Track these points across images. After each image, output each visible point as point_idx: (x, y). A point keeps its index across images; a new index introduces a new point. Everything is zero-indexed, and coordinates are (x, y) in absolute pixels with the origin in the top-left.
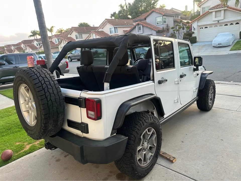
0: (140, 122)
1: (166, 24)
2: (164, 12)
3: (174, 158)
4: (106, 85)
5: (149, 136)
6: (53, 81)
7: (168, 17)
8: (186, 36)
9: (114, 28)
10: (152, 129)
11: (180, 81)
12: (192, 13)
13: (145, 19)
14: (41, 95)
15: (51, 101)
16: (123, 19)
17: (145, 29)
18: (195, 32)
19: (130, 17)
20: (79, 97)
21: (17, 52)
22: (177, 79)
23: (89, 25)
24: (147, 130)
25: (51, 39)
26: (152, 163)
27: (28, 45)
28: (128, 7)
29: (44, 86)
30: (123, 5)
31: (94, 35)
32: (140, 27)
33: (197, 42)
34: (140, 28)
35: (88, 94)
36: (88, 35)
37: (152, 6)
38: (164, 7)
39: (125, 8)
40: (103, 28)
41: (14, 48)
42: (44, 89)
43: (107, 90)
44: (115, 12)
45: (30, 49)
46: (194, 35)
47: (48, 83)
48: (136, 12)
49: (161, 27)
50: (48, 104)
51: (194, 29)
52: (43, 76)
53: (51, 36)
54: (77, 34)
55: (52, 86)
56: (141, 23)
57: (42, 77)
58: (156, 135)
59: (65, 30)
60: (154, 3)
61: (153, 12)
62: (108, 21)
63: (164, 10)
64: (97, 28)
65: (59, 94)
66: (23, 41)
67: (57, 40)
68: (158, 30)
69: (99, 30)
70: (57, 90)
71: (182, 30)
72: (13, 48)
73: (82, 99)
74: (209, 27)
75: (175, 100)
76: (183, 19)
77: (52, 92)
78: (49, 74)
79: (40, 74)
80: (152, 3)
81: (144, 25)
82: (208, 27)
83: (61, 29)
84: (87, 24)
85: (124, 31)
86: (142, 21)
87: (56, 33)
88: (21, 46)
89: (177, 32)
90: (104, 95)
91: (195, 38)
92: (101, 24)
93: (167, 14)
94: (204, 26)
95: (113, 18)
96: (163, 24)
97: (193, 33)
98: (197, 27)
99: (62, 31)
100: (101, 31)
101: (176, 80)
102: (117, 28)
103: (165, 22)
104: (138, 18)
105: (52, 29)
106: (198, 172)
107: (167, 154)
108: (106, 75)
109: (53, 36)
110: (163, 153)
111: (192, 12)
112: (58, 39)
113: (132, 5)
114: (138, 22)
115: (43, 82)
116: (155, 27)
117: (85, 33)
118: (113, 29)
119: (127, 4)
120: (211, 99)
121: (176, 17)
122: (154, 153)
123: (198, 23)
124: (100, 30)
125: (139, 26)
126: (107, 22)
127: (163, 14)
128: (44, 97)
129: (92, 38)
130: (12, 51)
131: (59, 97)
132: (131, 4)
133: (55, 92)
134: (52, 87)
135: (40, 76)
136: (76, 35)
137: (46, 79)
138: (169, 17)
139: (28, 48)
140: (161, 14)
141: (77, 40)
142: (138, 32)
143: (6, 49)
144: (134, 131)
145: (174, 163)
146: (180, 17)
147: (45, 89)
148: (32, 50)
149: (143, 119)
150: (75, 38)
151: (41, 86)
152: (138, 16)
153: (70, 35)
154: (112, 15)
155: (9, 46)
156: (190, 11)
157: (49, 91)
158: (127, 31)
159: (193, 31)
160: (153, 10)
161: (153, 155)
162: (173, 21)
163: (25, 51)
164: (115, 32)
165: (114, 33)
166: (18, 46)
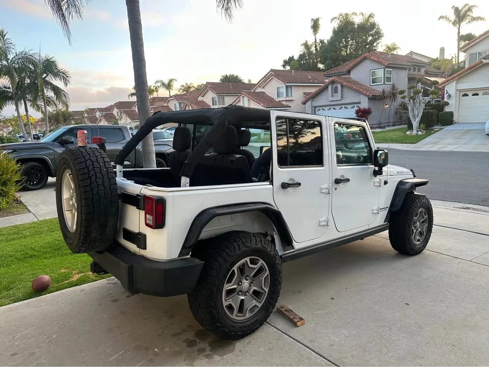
0: (234, 244)
1: (391, 83)
2: (388, 61)
3: (301, 319)
4: (185, 180)
5: (254, 271)
6: (106, 168)
7: (395, 70)
8: (430, 109)
9: (285, 88)
10: (259, 260)
11: (336, 189)
12: (454, 63)
13: (349, 72)
14: (85, 185)
15: (98, 195)
16: (307, 70)
17: (345, 91)
18: (452, 102)
19: (321, 66)
20: (138, 193)
21: (104, 123)
22: (327, 184)
23: (241, 80)
24: (248, 259)
25: (168, 103)
26: (255, 319)
27: (125, 112)
28: (318, 48)
29: (92, 173)
30: (309, 43)
31: (246, 99)
32: (337, 87)
33: (455, 123)
34: (336, 91)
35: (149, 190)
36: (236, 98)
37: (367, 47)
38: (395, 49)
39: (313, 49)
40: (264, 87)
41: (100, 115)
42: (90, 178)
43: (185, 186)
44: (293, 57)
45: (128, 119)
46: (447, 109)
47: (97, 170)
48: (334, 57)
49: (379, 89)
50: (92, 199)
51: (449, 96)
52: (94, 159)
53: (169, 96)
54: (215, 96)
55: (104, 175)
56: (339, 81)
57: (91, 160)
58: (268, 273)
59: (196, 86)
60: (372, 42)
61: (365, 59)
62: (275, 74)
63: (389, 56)
64: (254, 85)
65: (111, 187)
66: (117, 103)
67: (178, 105)
68: (372, 96)
69: (256, 91)
70: (110, 182)
71: (421, 98)
72: (98, 114)
73: (140, 196)
74: (483, 95)
75: (320, 221)
76: (432, 74)
77: (102, 184)
78: (103, 158)
79: (90, 157)
80: (369, 41)
81: (344, 84)
82: (480, 93)
83: (188, 84)
84: (237, 77)
85: (304, 93)
86: (342, 76)
87: (179, 91)
88: (113, 112)
89: (411, 101)
90: (172, 193)
91: (451, 114)
92: (262, 79)
93: (394, 64)
94: (471, 92)
95: (288, 68)
96: (384, 83)
97: (447, 104)
98: (456, 93)
99: (190, 88)
100: (260, 92)
101: (325, 186)
102: (291, 87)
103: (389, 79)
104: (334, 71)
105: (171, 84)
106: (332, 345)
107: (292, 311)
108: (185, 165)
109: (172, 97)
110: (286, 310)
111: (454, 60)
112: (180, 104)
113: (326, 43)
114: (333, 78)
115: (91, 168)
116: (367, 89)
117: (229, 94)
118: (283, 90)
119: (318, 41)
120: (421, 234)
121: (414, 70)
122: (262, 304)
123: (459, 85)
124: (259, 90)
125: (334, 86)
126: (272, 76)
127: (386, 64)
128: (89, 188)
129: (241, 104)
130: (97, 119)
131: (112, 192)
132: (326, 41)
133: (107, 183)
134: (102, 175)
135: (90, 159)
136: (213, 98)
137: (96, 165)
138: (398, 70)
139: (124, 116)
140: (380, 63)
141: (212, 107)
142: (332, 96)
143: (86, 115)
144: (220, 256)
145: (299, 328)
146: (423, 70)
147: (92, 177)
148: (130, 121)
149: (240, 240)
150: (210, 104)
151: (86, 173)
152: (336, 66)
153: (203, 96)
154: (286, 63)
155: (92, 111)
156: (450, 59)
157: (98, 182)
158: (310, 93)
159: (446, 100)
160: (365, 55)
161: (260, 305)
162: (407, 80)
163: (119, 122)
164: (287, 95)
165: (285, 96)
166: (107, 113)
